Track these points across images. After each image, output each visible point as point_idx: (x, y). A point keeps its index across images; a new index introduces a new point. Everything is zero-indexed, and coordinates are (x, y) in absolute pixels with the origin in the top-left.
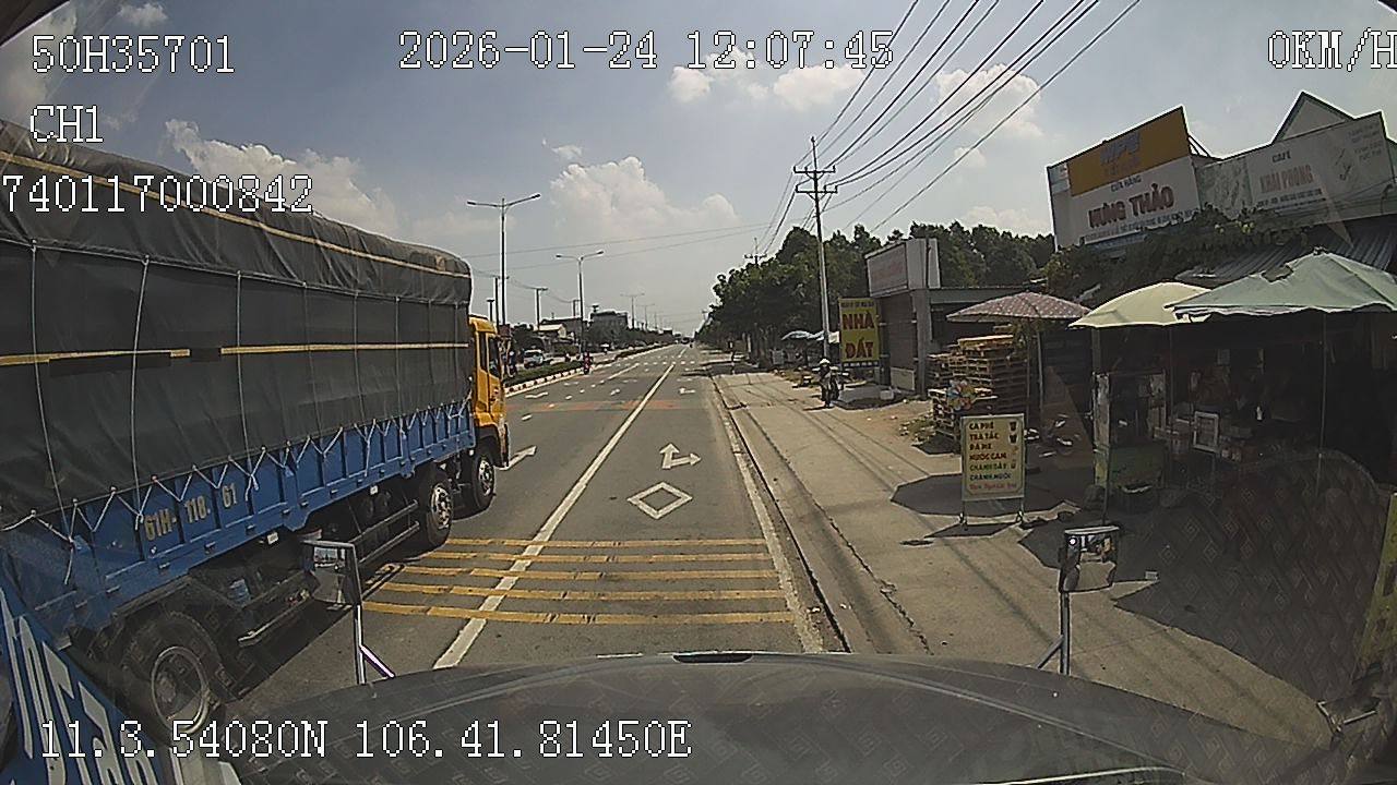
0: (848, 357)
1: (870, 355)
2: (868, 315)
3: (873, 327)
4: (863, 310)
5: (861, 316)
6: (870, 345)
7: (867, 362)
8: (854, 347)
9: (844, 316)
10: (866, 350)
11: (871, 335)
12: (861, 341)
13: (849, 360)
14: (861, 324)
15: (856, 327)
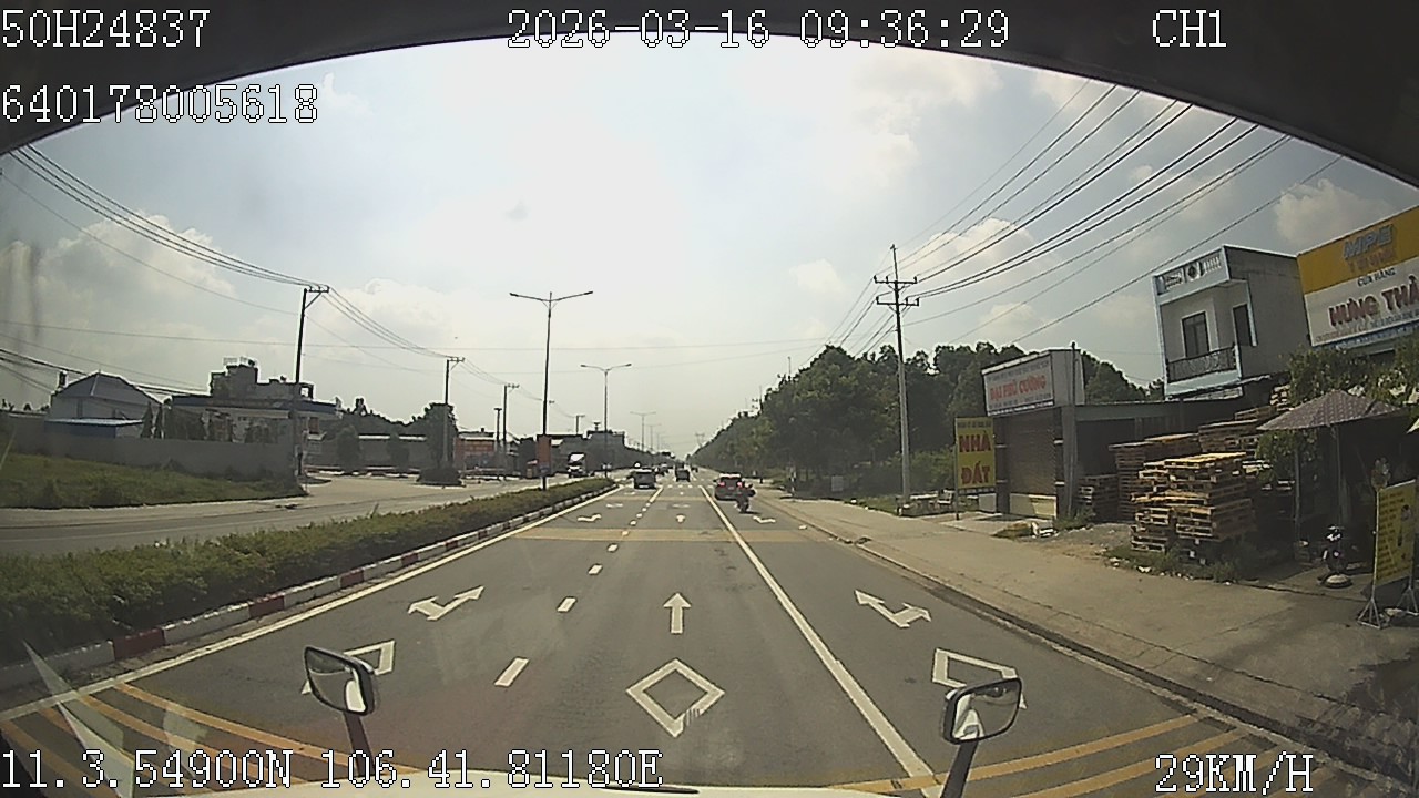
0: (964, 483)
1: (987, 481)
2: (985, 437)
3: (989, 449)
4: (979, 431)
5: (978, 437)
6: (987, 469)
7: (983, 488)
8: (970, 471)
9: (961, 437)
10: (983, 474)
11: (989, 459)
12: (977, 465)
13: (965, 486)
14: (978, 445)
15: (973, 450)
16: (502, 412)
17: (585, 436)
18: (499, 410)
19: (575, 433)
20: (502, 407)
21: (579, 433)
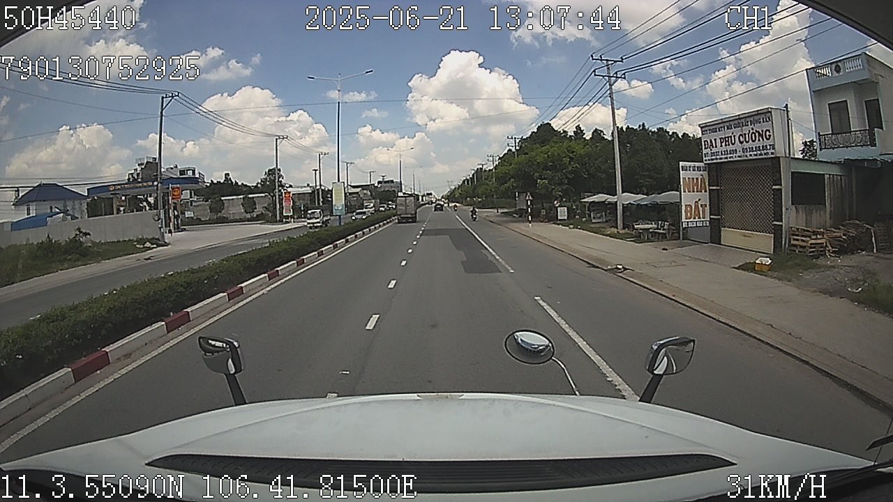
1: (704, 217)
2: (703, 179)
3: (705, 190)
4: (698, 175)
6: (704, 206)
7: (701, 222)
8: (691, 208)
10: (700, 211)
12: (696, 202)
13: (688, 220)
14: (697, 187)
15: (694, 190)
16: (318, 172)
17: (376, 185)
18: (316, 170)
19: (369, 183)
20: (318, 168)
21: (372, 183)
